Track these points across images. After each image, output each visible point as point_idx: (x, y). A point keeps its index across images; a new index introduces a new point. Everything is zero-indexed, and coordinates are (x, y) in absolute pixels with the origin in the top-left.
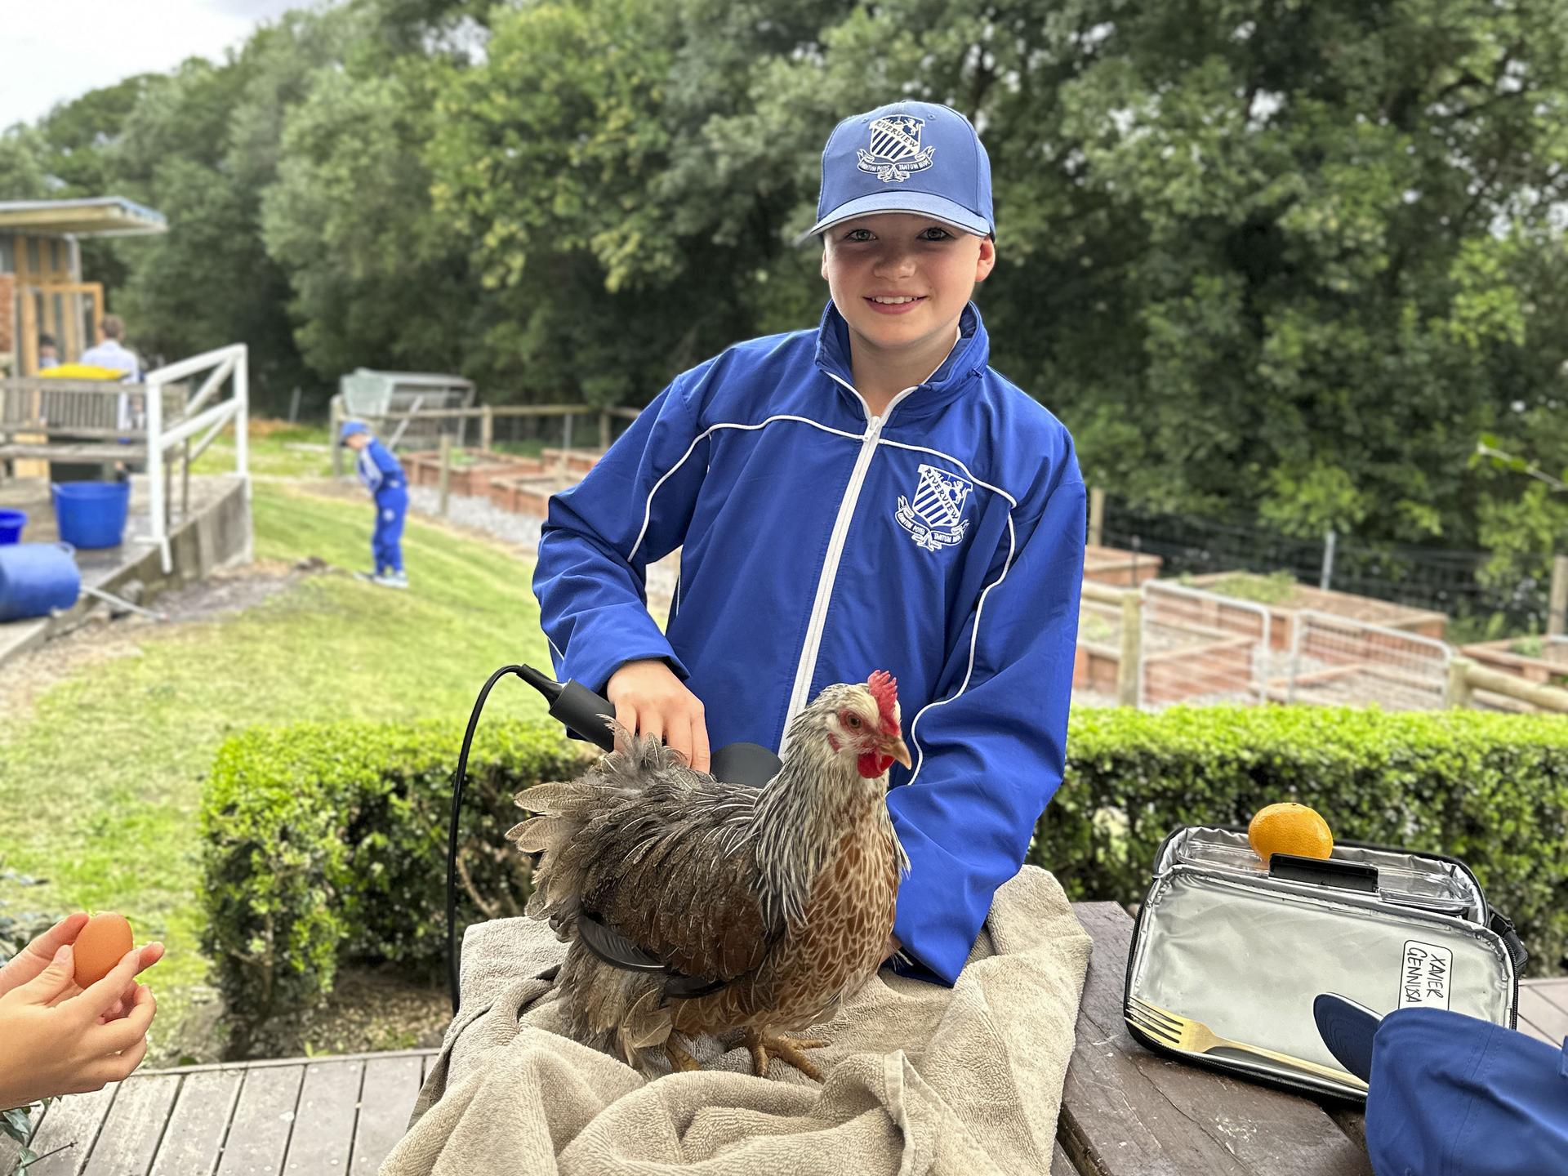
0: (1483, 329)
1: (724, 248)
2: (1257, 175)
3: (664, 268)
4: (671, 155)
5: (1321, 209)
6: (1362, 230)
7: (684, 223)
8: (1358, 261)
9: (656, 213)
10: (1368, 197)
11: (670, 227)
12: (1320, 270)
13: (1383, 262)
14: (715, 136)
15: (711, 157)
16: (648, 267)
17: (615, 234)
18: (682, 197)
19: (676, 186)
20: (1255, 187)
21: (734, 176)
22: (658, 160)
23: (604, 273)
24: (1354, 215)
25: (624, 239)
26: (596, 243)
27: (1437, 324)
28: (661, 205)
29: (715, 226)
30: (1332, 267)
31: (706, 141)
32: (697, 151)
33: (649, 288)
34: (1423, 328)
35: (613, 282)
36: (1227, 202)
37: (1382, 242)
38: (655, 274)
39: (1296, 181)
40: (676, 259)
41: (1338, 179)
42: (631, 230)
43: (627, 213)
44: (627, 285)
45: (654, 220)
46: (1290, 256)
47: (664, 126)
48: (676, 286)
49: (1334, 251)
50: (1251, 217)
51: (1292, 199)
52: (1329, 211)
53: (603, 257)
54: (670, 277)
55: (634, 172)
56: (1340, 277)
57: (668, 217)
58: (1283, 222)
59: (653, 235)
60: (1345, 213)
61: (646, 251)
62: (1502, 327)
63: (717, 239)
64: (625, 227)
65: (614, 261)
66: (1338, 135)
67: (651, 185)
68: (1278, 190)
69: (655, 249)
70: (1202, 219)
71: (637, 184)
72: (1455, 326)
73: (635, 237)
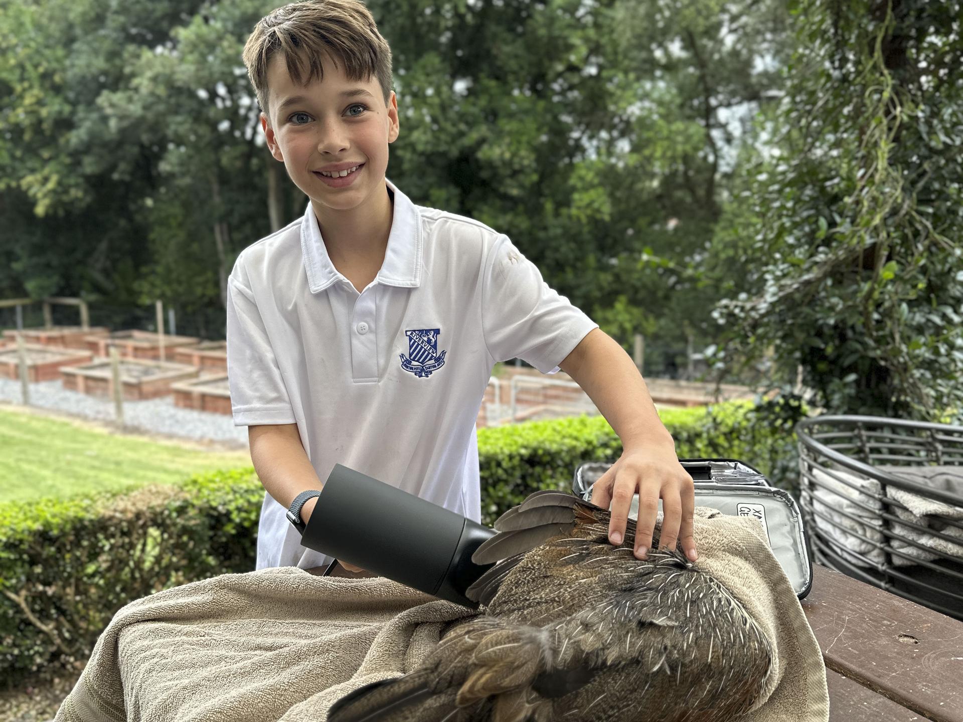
0: (589, 212)
1: (122, 182)
2: (463, 127)
3: (77, 199)
4: (75, 119)
5: (500, 146)
6: (522, 158)
7: (89, 166)
8: (521, 177)
9: (68, 160)
10: (524, 139)
11: (80, 170)
12: (501, 182)
13: (535, 177)
14: (106, 104)
15: (105, 119)
16: (65, 198)
17: (39, 176)
18: (87, 148)
19: (82, 142)
20: (462, 134)
21: (122, 131)
22: (65, 124)
23: (33, 203)
24: (518, 149)
25: (46, 180)
26: (24, 183)
27: (564, 211)
28: (71, 155)
29: (113, 168)
30: (508, 181)
31: (100, 109)
32: (95, 116)
33: (68, 214)
34: (557, 214)
35: (40, 210)
36: (446, 143)
37: (534, 165)
38: (72, 203)
39: (483, 130)
40: (86, 192)
41: (508, 128)
42: (51, 173)
43: (45, 162)
44: (51, 211)
45: (67, 166)
46: (485, 174)
47: (67, 100)
48: (88, 212)
49: (508, 172)
50: (461, 152)
51: (482, 141)
52: (504, 147)
53: (31, 192)
54: (83, 205)
55: (48, 133)
56: (513, 187)
57: (77, 164)
58: (480, 155)
59: (67, 176)
60: (513, 148)
61: (63, 188)
62: (598, 211)
63: (116, 176)
64: (46, 171)
65: (40, 195)
66: (505, 101)
67: (62, 141)
68: (474, 136)
69: (70, 186)
70: (433, 154)
71: (50, 141)
72: (574, 211)
73: (54, 179)
